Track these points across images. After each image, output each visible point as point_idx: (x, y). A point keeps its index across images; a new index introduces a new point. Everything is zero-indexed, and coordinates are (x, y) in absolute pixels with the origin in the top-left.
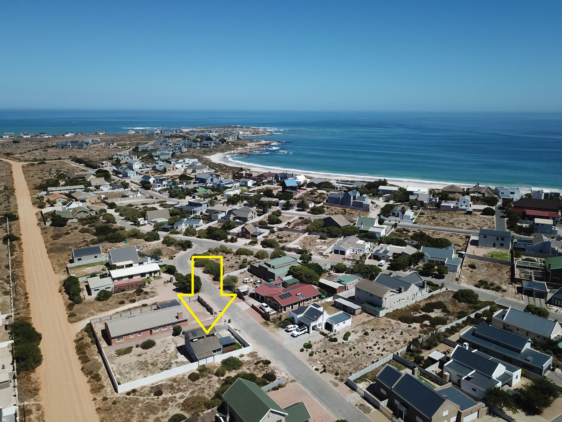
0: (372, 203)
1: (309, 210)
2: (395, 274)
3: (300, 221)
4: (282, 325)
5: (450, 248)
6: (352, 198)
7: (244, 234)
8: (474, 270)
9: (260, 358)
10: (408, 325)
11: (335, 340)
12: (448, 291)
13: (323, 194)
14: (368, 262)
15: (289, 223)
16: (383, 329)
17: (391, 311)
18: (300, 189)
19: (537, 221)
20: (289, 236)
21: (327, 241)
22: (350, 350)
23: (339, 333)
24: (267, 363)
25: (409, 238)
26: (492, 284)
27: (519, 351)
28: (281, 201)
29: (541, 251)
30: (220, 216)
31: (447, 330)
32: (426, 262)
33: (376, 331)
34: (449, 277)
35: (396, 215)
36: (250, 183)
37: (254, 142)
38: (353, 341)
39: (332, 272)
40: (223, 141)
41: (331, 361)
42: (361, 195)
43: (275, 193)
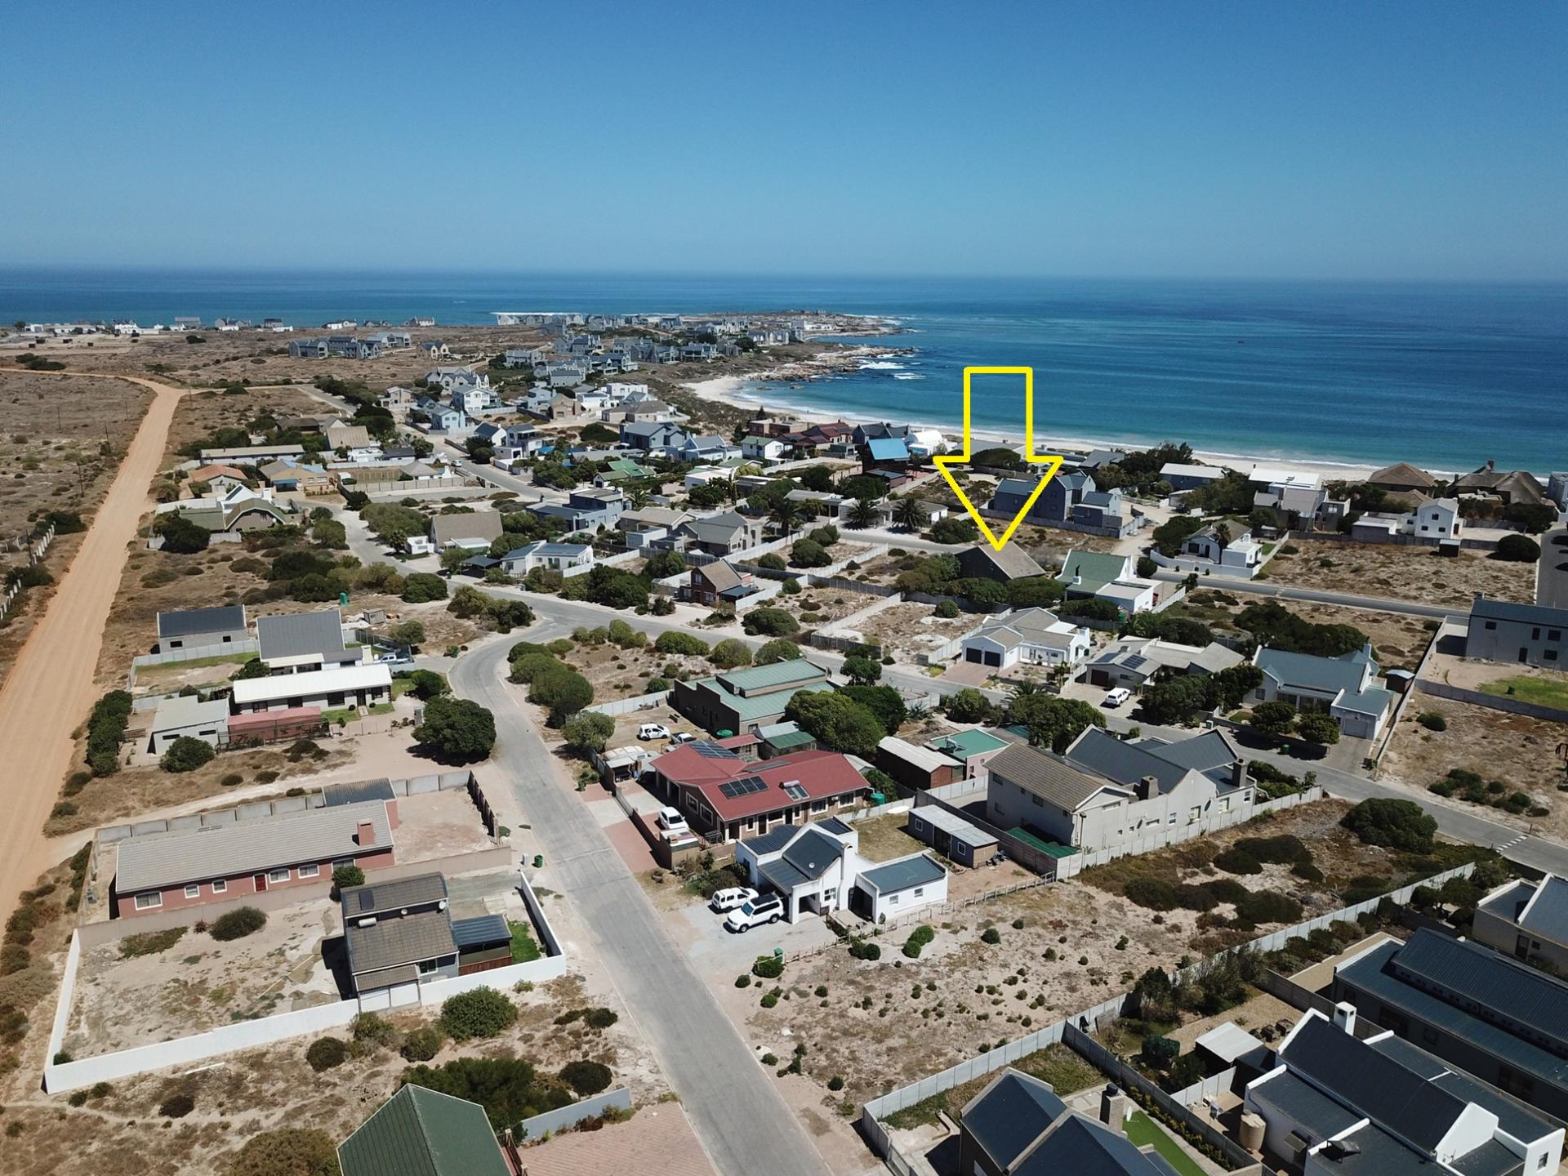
0: (1135, 513)
1: (926, 530)
2: (1148, 732)
3: (893, 559)
4: (705, 884)
5: (1358, 657)
6: (1069, 495)
7: (699, 592)
8: (1438, 736)
9: (583, 1002)
10: (1152, 914)
11: (872, 953)
12: (1331, 803)
13: (986, 484)
14: (1070, 690)
15: (853, 566)
16: (1058, 925)
17: (1103, 859)
18: (917, 468)
20: (839, 602)
21: (955, 622)
22: (915, 996)
23: (893, 928)
24: (604, 1018)
25: (1230, 622)
26: (1496, 787)
28: (845, 503)
30: (648, 538)
31: (1295, 944)
32: (1270, 698)
33: (1032, 930)
34: (1341, 750)
35: (1202, 550)
36: (772, 450)
37: (836, 350)
38: (936, 960)
39: (941, 719)
40: (746, 345)
41: (833, 1030)
42: (1102, 487)
43: (835, 478)
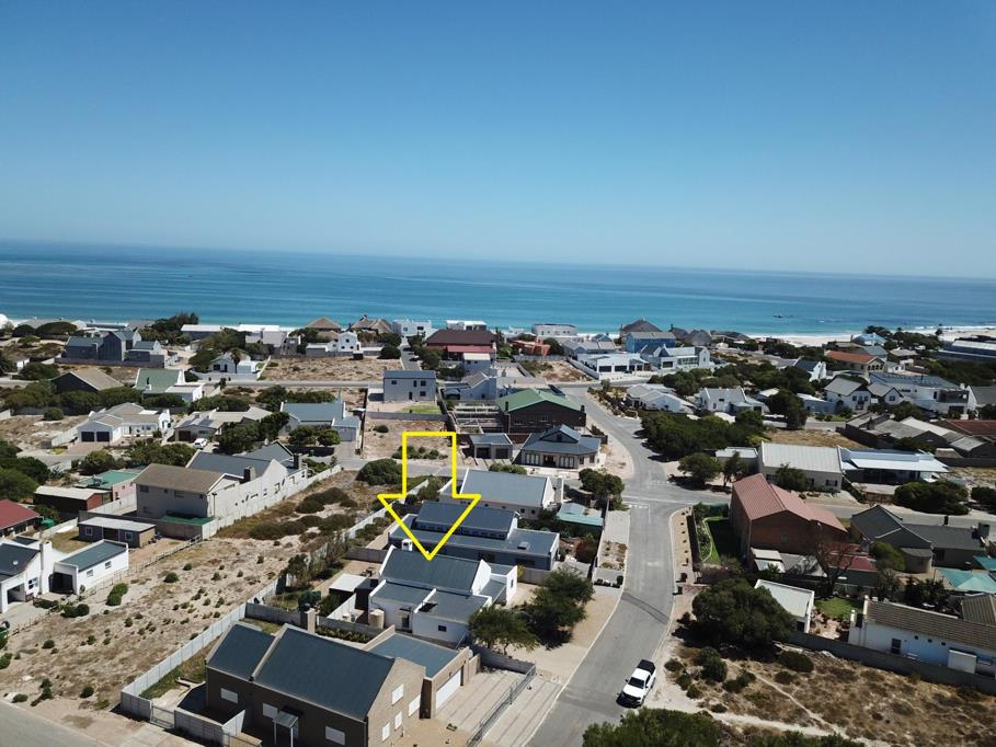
1: (15, 374)
5: (336, 404)
6: (123, 344)
8: (386, 435)
10: (272, 542)
12: (346, 472)
13: (55, 345)
16: (214, 562)
17: (229, 522)
19: (467, 356)
21: (63, 422)
22: (128, 625)
23: (93, 593)
25: (253, 401)
26: (422, 450)
27: (502, 537)
29: (483, 396)
31: (360, 533)
32: (295, 428)
34: (340, 450)
35: (222, 368)
38: (135, 602)
39: (75, 475)
41: (69, 664)
42: (145, 340)
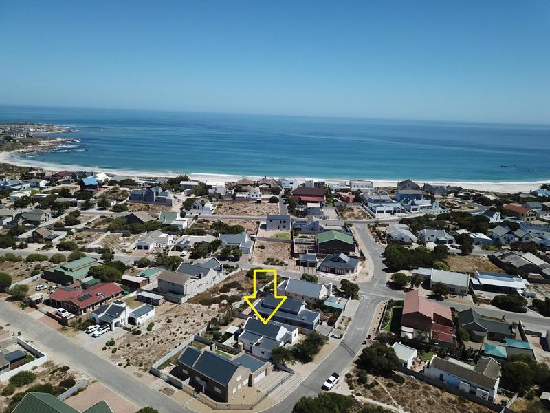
0: (175, 197)
1: (111, 209)
2: (196, 261)
3: (102, 220)
4: (82, 327)
5: (244, 233)
6: (155, 194)
7: (36, 238)
8: (263, 250)
9: (56, 366)
10: (208, 307)
11: (139, 332)
12: (243, 271)
13: (126, 191)
14: (171, 254)
15: (89, 223)
16: (185, 314)
17: (192, 296)
18: (101, 187)
19: (310, 205)
20: (89, 236)
21: (130, 237)
22: (154, 340)
23: (142, 325)
24: (65, 369)
25: (209, 228)
26: (277, 261)
27: (296, 313)
28: (79, 201)
29: (312, 229)
31: (241, 305)
32: (224, 247)
33: (179, 317)
34: (243, 258)
35: (197, 207)
36: (42, 183)
37: (47, 140)
38: (157, 330)
39: (136, 267)
40: (9, 139)
41: (135, 353)
42: (164, 190)
43: (72, 192)
